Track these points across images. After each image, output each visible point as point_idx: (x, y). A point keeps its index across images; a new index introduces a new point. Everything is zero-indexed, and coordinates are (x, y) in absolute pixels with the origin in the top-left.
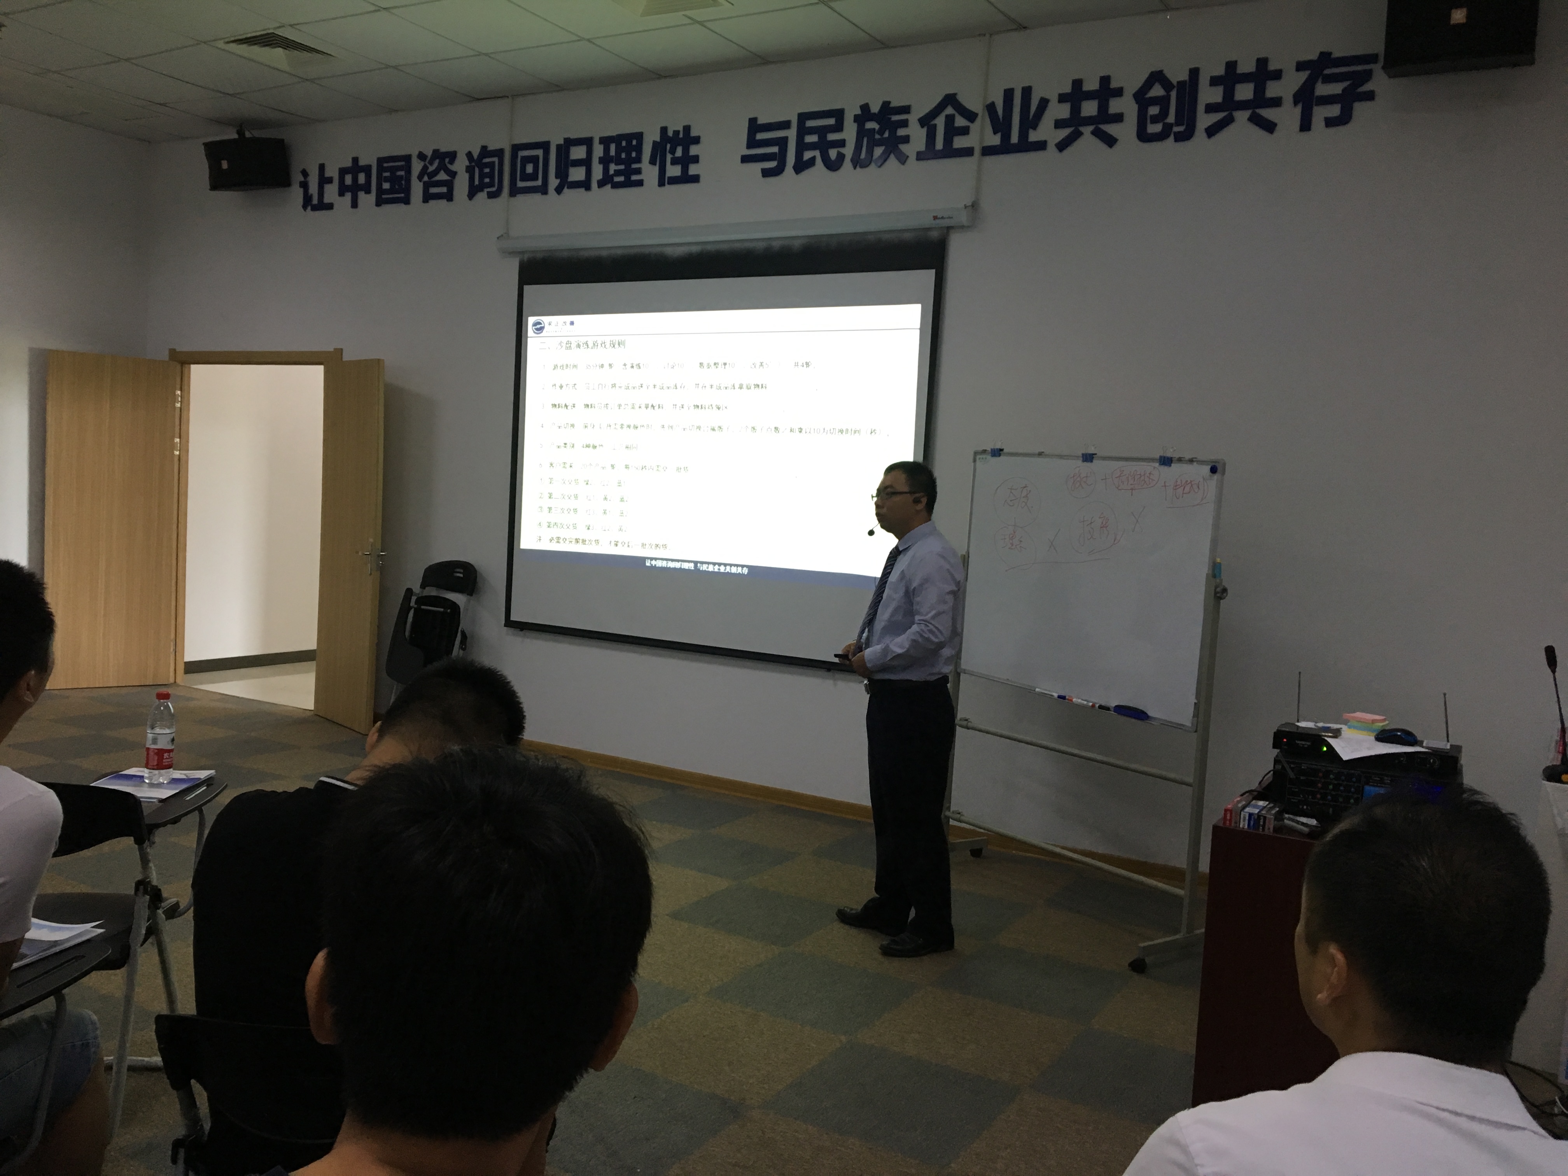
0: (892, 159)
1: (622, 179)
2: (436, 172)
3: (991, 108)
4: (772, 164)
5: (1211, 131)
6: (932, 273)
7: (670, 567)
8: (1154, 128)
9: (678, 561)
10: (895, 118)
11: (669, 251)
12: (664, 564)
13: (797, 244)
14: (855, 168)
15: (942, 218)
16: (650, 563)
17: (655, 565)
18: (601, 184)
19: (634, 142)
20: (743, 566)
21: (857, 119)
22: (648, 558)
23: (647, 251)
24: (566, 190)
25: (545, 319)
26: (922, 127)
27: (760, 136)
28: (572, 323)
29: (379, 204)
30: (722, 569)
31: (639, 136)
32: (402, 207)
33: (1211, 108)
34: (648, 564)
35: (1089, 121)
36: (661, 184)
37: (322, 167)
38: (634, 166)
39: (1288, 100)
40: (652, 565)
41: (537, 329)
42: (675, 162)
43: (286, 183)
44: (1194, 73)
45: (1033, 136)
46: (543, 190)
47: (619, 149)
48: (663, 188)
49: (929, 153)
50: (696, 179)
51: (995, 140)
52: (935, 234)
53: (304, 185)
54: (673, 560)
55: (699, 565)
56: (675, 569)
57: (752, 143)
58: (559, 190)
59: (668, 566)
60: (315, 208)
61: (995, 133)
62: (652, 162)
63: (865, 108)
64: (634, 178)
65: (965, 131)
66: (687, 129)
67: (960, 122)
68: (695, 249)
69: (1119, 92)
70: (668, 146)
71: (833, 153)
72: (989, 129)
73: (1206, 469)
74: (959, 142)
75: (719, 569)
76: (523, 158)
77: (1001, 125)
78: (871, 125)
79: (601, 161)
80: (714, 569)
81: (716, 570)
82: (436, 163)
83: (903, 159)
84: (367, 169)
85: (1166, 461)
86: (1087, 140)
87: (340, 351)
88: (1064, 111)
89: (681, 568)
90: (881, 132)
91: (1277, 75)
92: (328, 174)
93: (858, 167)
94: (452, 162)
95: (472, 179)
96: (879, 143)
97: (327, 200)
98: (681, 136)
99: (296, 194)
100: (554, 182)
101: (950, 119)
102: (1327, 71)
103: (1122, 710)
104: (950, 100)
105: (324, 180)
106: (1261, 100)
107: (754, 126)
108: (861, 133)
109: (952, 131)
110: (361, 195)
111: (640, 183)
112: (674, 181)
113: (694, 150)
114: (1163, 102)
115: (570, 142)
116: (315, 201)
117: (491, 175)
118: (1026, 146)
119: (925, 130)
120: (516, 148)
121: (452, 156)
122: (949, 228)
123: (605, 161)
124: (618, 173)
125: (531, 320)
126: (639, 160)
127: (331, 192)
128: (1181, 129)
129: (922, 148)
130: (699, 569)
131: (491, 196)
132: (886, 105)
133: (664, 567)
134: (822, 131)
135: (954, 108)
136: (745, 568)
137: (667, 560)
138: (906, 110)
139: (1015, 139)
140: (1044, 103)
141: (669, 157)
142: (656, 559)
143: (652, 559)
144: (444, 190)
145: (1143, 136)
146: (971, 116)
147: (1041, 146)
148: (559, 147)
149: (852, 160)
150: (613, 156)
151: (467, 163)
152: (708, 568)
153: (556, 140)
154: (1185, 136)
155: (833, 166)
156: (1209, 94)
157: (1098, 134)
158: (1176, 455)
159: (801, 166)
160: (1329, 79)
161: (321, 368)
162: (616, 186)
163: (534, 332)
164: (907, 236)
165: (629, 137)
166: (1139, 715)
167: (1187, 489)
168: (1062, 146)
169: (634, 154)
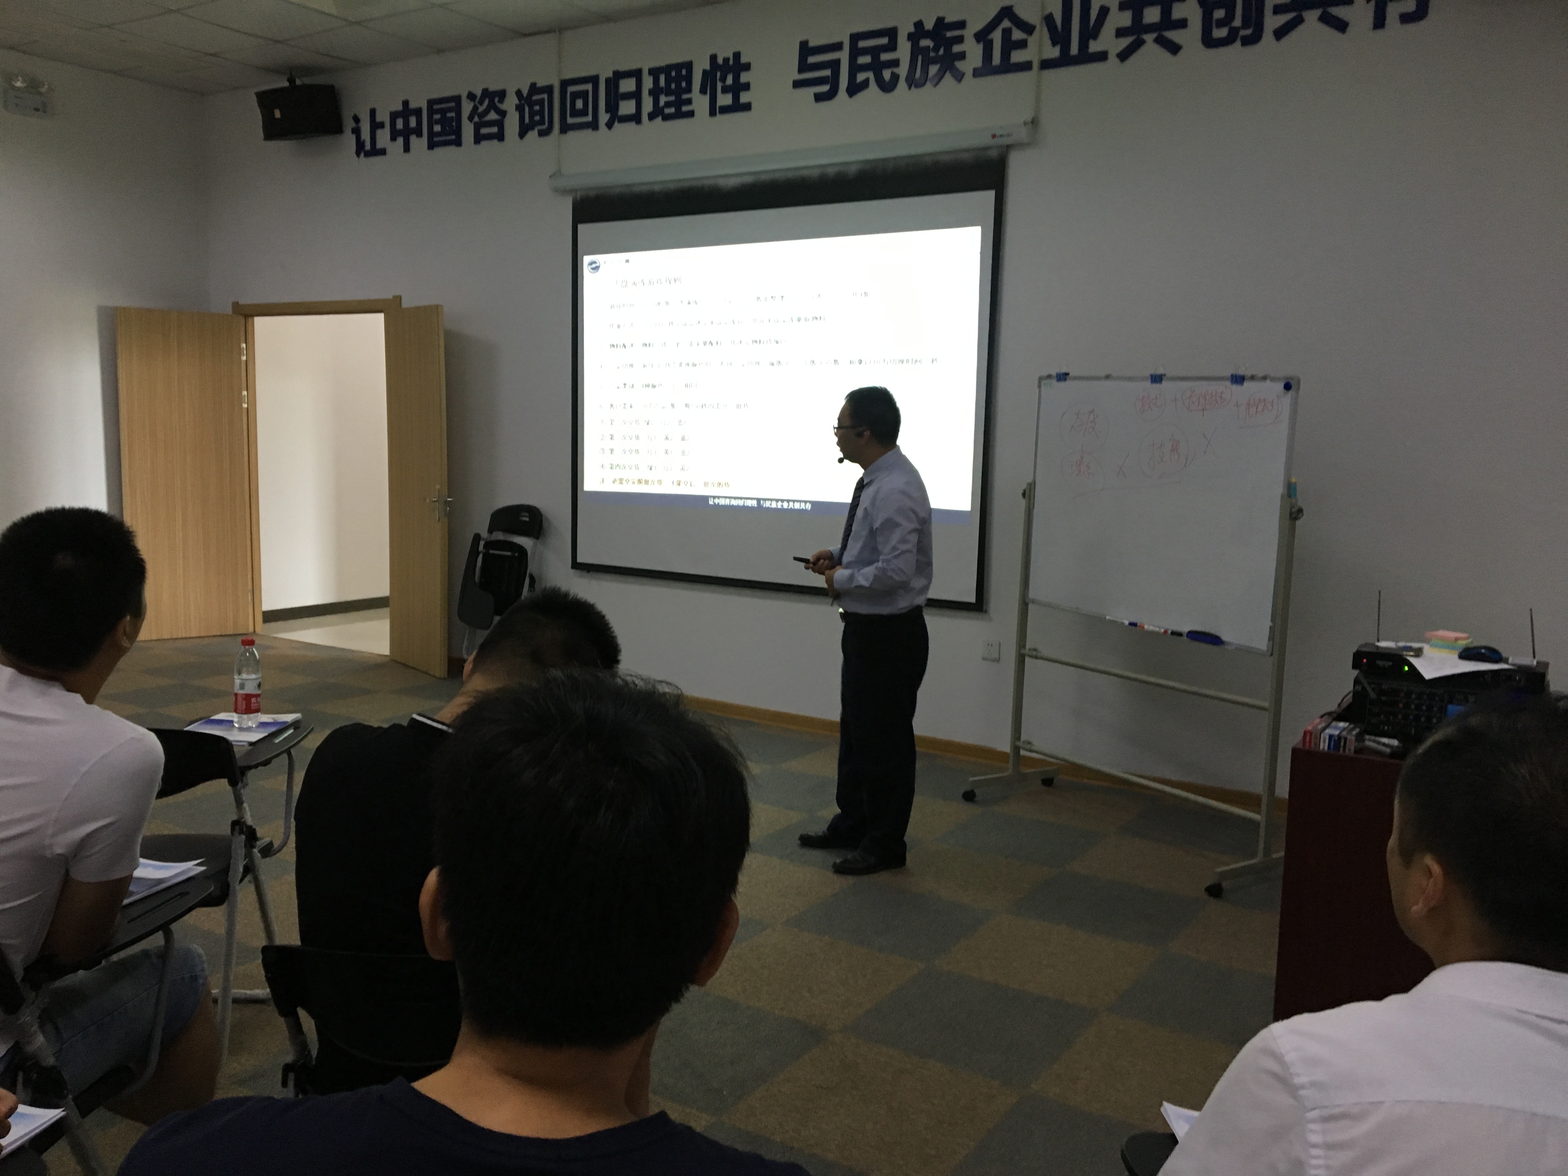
0: (948, 77)
1: (672, 110)
2: (486, 112)
3: (1049, 19)
4: (825, 88)
5: (1280, 33)
6: (991, 195)
7: (733, 505)
8: (1220, 33)
9: (741, 498)
10: (949, 34)
11: (722, 182)
12: (727, 502)
13: (853, 170)
14: (910, 88)
15: (1001, 136)
16: (713, 502)
17: (718, 504)
18: (651, 117)
19: (684, 72)
20: (806, 502)
21: (910, 37)
22: (711, 497)
23: (699, 183)
24: (616, 124)
25: (600, 258)
26: (978, 41)
27: (812, 60)
28: (627, 261)
29: (431, 146)
30: (785, 505)
31: (689, 65)
32: (453, 148)
33: (1278, 10)
34: (711, 502)
35: (1151, 28)
36: (712, 113)
37: (373, 112)
38: (685, 96)
40: (715, 503)
41: (593, 269)
42: (725, 90)
43: (337, 129)
45: (1094, 47)
46: (594, 125)
47: (668, 81)
48: (713, 119)
49: (986, 70)
50: (747, 107)
51: (1054, 52)
52: (994, 153)
53: (357, 131)
54: (735, 498)
55: (762, 502)
56: (738, 507)
57: (803, 67)
58: (609, 125)
59: (731, 504)
60: (368, 154)
61: (1054, 44)
62: (703, 91)
63: (919, 25)
64: (685, 108)
65: (1023, 44)
66: (737, 55)
67: (1017, 35)
68: (749, 179)
70: (719, 74)
71: (887, 74)
72: (1047, 42)
73: (1281, 386)
74: (1017, 56)
75: (782, 506)
76: (572, 93)
77: (1060, 37)
78: (925, 43)
79: (651, 92)
80: (777, 506)
81: (779, 507)
82: (486, 102)
83: (959, 77)
84: (418, 112)
85: (1238, 380)
86: (1150, 47)
87: (399, 299)
88: (1125, 19)
89: (744, 506)
90: (936, 49)
92: (379, 119)
93: (913, 86)
94: (501, 101)
95: (522, 118)
96: (934, 61)
97: (380, 145)
98: (731, 62)
99: (349, 140)
100: (604, 117)
101: (1007, 33)
103: (1195, 636)
104: (1007, 12)
105: (376, 126)
107: (805, 49)
108: (916, 51)
109: (1009, 45)
110: (413, 139)
111: (691, 114)
112: (725, 110)
113: (744, 77)
114: (1229, 5)
115: (619, 75)
116: (368, 147)
117: (541, 113)
118: (1086, 57)
119: (981, 46)
120: (565, 84)
121: (502, 94)
122: (1009, 147)
123: (655, 93)
124: (668, 104)
125: (587, 259)
126: (689, 90)
127: (383, 137)
128: (1248, 32)
129: (979, 64)
130: (762, 506)
131: (542, 134)
132: (940, 21)
133: (728, 505)
134: (875, 52)
135: (1010, 20)
136: (808, 504)
137: (730, 498)
138: (962, 25)
139: (1074, 50)
140: (1104, 11)
141: (719, 85)
142: (719, 497)
143: (714, 497)
144: (495, 130)
145: (1209, 42)
146: (1029, 29)
147: (1102, 56)
148: (608, 81)
149: (907, 80)
150: (663, 88)
151: (517, 102)
152: (771, 505)
153: (606, 73)
154: (1253, 40)
155: (887, 87)
157: (1163, 42)
158: (1248, 373)
159: (854, 89)
161: (381, 316)
162: (666, 118)
163: (590, 271)
164: (966, 156)
165: (678, 67)
166: (1214, 640)
167: (1260, 408)
168: (1124, 56)
169: (684, 84)
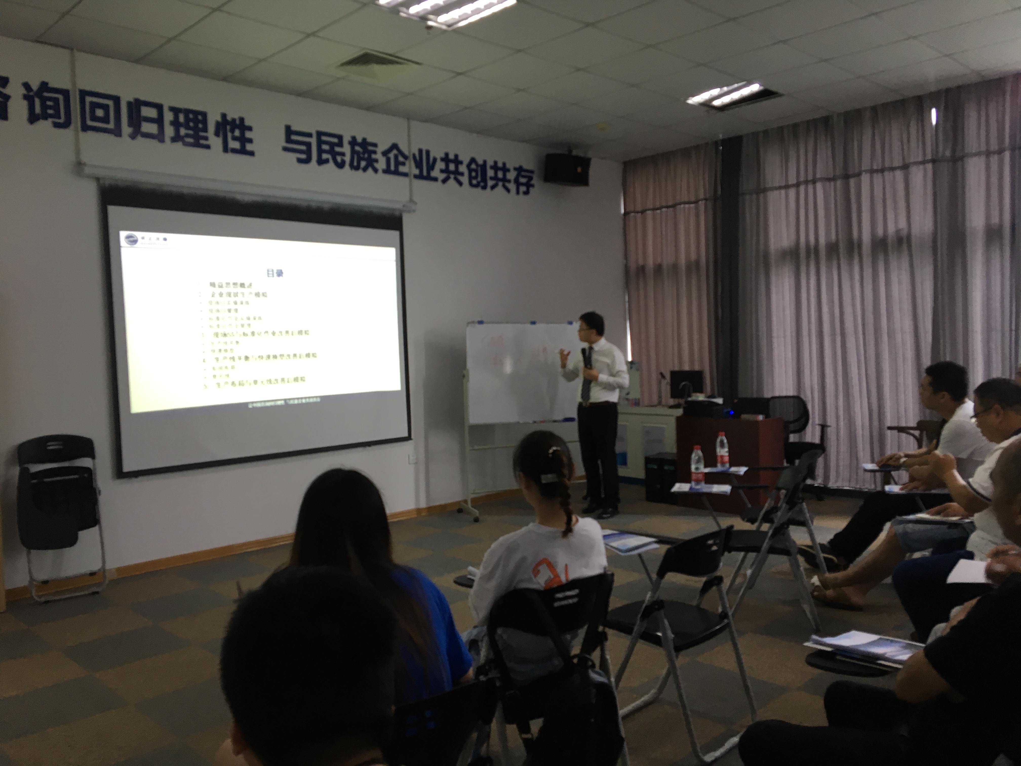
0: (370, 170)
1: (191, 140)
3: (413, 155)
4: (303, 156)
5: (492, 188)
6: (396, 233)
7: (267, 406)
9: (273, 401)
10: (369, 148)
11: (239, 197)
12: (262, 404)
14: (352, 169)
16: (252, 406)
17: (256, 406)
18: (173, 140)
19: (200, 117)
20: (316, 397)
21: (350, 143)
22: (250, 403)
24: (139, 137)
25: (138, 234)
26: (383, 156)
27: (294, 137)
28: (165, 239)
30: (304, 401)
31: (204, 115)
33: (491, 178)
34: (250, 406)
35: (452, 172)
36: (226, 151)
38: (202, 134)
39: (512, 181)
41: (131, 241)
42: (235, 138)
44: (485, 162)
45: (432, 174)
46: (117, 132)
47: (187, 119)
48: (227, 155)
49: (387, 171)
50: (252, 154)
51: (417, 172)
52: (397, 213)
54: (269, 401)
55: (289, 401)
56: (271, 406)
57: (288, 140)
58: (133, 136)
61: (417, 167)
62: (217, 134)
63: (354, 138)
64: (203, 142)
65: (403, 164)
66: (242, 120)
67: (401, 159)
68: (259, 199)
69: (461, 163)
70: (228, 127)
71: (339, 159)
72: (414, 166)
74: (402, 169)
76: (92, 102)
77: (419, 165)
78: (357, 148)
79: (172, 123)
80: (298, 402)
81: (300, 403)
83: (376, 171)
86: (452, 181)
88: (443, 166)
89: (275, 405)
90: (364, 153)
91: (508, 170)
95: (31, 107)
96: (363, 159)
98: (238, 122)
100: (126, 130)
101: (396, 157)
102: (523, 173)
104: (395, 146)
106: (505, 180)
107: (289, 131)
108: (353, 152)
109: (397, 163)
111: (208, 147)
112: (234, 151)
113: (248, 135)
114: (476, 171)
115: (140, 103)
117: (56, 107)
118: (429, 178)
119: (385, 159)
120: (84, 94)
122: (402, 211)
123: (176, 124)
124: (187, 135)
125: (123, 234)
126: (205, 130)
128: (483, 184)
129: (384, 167)
130: (289, 404)
131: (56, 125)
132: (364, 140)
133: (263, 406)
134: (332, 145)
135: (397, 150)
136: (318, 398)
137: (265, 401)
138: (375, 145)
139: (425, 173)
140: (435, 160)
141: (229, 135)
142: (256, 402)
143: (253, 403)
145: (471, 185)
146: (406, 157)
147: (435, 179)
148: (129, 104)
149: (350, 164)
150: (182, 123)
152: (294, 402)
154: (484, 188)
155: (340, 165)
156: (490, 173)
157: (456, 179)
159: (321, 162)
160: (524, 177)
162: (186, 144)
163: (127, 243)
164: (385, 212)
165: (196, 113)
168: (444, 181)
169: (200, 126)
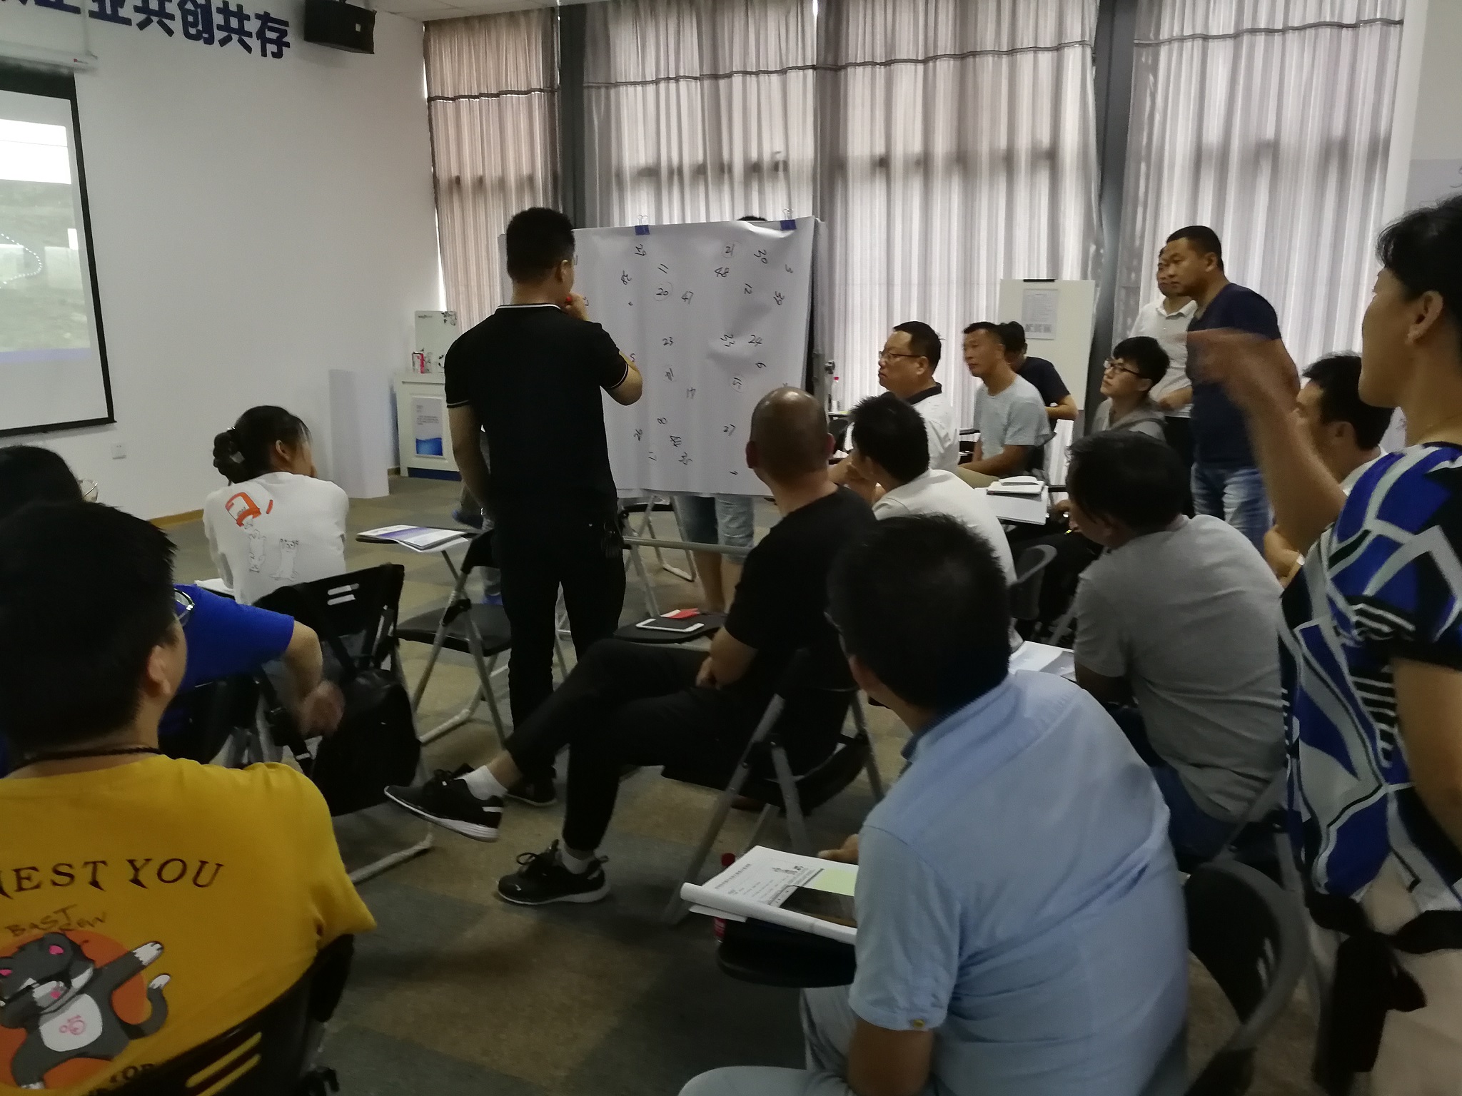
5: (222, 43)
15: (66, 59)
33: (219, 28)
35: (155, 13)
39: (254, 35)
44: (208, 2)
45: (121, 13)
51: (95, 7)
52: (65, 71)
86: (154, 27)
91: (248, 18)
102: (270, 24)
106: (241, 32)
114: (194, 14)
118: (115, 18)
139: (109, 11)
145: (188, 35)
147: (127, 22)
154: (210, 41)
156: (218, 19)
157: (161, 24)
160: (272, 29)
164: (43, 68)
168: (142, 26)
